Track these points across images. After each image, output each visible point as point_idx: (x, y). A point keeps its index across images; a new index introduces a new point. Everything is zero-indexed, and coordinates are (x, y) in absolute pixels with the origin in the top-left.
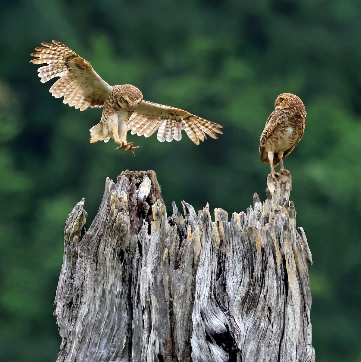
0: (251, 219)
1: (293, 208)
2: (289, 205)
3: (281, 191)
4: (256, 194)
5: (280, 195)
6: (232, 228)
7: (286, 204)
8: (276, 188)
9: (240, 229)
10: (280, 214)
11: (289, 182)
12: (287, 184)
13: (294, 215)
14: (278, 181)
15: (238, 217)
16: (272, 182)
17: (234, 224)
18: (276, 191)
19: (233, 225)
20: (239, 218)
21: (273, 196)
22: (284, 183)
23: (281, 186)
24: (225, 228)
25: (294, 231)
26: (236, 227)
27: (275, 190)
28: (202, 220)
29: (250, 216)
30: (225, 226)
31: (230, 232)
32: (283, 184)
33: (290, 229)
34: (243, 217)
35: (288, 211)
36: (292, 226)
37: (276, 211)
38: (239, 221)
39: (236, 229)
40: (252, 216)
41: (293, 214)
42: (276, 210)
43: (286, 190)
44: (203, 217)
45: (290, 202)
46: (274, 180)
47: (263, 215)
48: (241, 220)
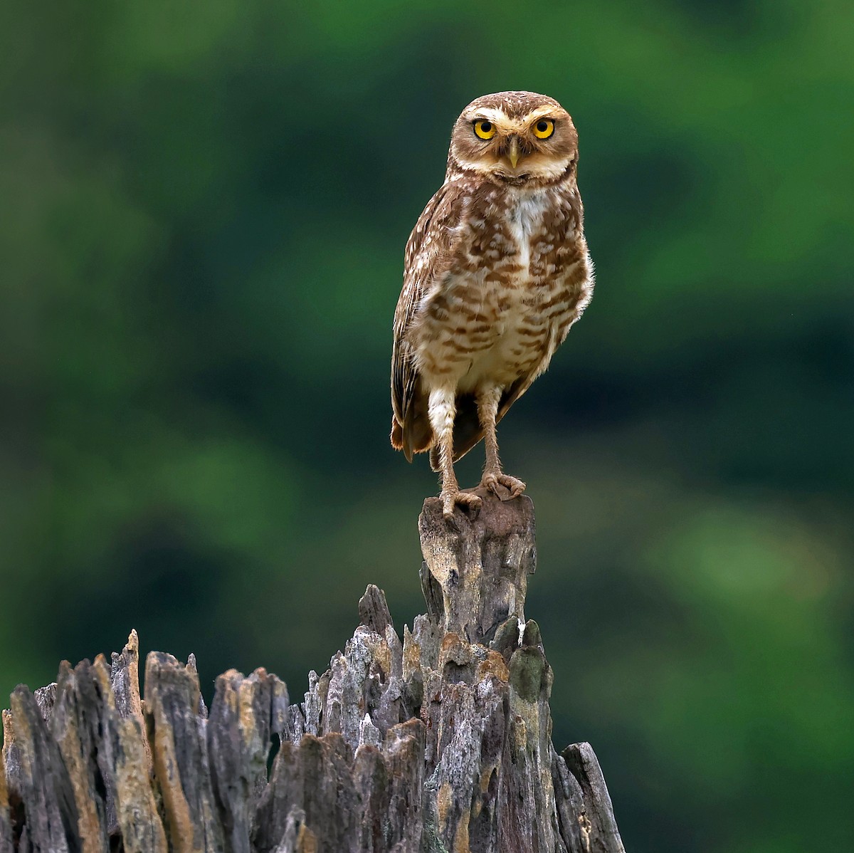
0: (336, 706)
1: (535, 653)
2: (520, 640)
3: (486, 573)
4: (371, 591)
5: (477, 592)
6: (216, 746)
7: (504, 633)
8: (460, 563)
9: (254, 750)
10: (469, 682)
11: (521, 535)
12: (515, 540)
13: (543, 685)
14: (472, 527)
15: (245, 691)
16: (441, 536)
17: (227, 726)
18: (462, 577)
19: (219, 733)
20: (249, 698)
21: (449, 598)
22: (496, 540)
23: (484, 551)
24: (182, 742)
25: (539, 760)
26: (235, 740)
27: (456, 569)
28: (70, 705)
29: (332, 690)
30: (180, 735)
31: (205, 763)
32: (493, 544)
33: (523, 749)
34: (267, 694)
35: (513, 669)
36: (530, 735)
37: (454, 668)
38: (250, 710)
39: (235, 747)
40: (339, 692)
41: (536, 682)
42: (451, 663)
43: (507, 572)
44: (79, 696)
45: (522, 627)
46: (451, 526)
47: (393, 688)
48: (260, 708)
